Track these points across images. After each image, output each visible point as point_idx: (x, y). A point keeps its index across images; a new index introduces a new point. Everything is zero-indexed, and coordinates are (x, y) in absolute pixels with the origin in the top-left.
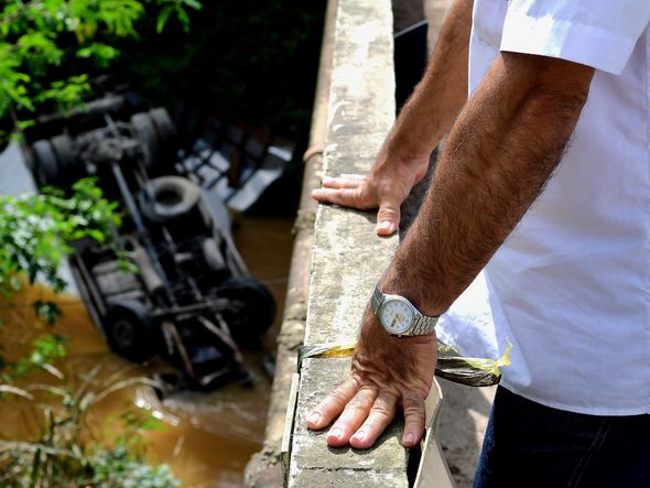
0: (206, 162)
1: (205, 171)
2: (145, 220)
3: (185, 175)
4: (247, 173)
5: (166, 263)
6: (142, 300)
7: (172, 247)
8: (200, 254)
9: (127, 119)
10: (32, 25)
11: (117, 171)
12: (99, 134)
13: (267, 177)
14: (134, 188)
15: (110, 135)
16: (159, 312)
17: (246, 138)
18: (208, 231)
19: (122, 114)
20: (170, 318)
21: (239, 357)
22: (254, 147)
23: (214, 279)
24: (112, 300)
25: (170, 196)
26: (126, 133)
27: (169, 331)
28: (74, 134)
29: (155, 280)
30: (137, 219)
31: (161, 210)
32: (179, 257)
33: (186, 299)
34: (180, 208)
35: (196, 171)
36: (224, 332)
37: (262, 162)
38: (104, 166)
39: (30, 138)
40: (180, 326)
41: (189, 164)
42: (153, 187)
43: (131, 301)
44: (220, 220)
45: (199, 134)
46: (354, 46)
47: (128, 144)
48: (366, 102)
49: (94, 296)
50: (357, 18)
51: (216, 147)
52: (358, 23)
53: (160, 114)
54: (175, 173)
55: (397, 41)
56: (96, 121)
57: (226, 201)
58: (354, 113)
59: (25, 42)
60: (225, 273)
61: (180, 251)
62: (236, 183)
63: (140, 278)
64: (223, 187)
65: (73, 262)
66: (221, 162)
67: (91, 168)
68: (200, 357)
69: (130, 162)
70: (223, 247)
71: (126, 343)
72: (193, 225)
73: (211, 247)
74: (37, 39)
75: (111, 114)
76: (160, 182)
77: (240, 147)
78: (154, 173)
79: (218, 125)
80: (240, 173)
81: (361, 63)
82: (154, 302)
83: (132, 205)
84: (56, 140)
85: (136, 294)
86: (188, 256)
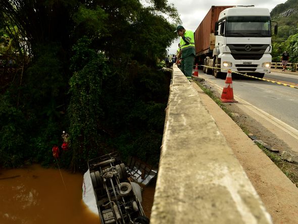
0: (136, 172)
1: (136, 175)
5: (123, 210)
7: (124, 204)
8: (132, 206)
11: (111, 180)
12: (108, 169)
13: (151, 177)
15: (111, 170)
17: (145, 167)
19: (115, 164)
22: (148, 169)
25: (124, 188)
28: (100, 170)
29: (118, 216)
31: (122, 193)
32: (126, 208)
34: (127, 192)
37: (149, 174)
38: (108, 179)
41: (132, 173)
42: (120, 185)
45: (134, 165)
47: (115, 172)
49: (102, 220)
51: (139, 169)
53: (122, 165)
56: (108, 165)
61: (126, 206)
62: (143, 178)
63: (115, 215)
64: (140, 180)
66: (140, 172)
67: (105, 180)
69: (114, 178)
70: (138, 204)
73: (135, 204)
75: (112, 163)
76: (122, 184)
77: (144, 169)
78: (121, 181)
79: (139, 164)
80: (145, 176)
82: (118, 222)
83: (114, 191)
84: (96, 173)
85: (114, 220)
86: (128, 208)
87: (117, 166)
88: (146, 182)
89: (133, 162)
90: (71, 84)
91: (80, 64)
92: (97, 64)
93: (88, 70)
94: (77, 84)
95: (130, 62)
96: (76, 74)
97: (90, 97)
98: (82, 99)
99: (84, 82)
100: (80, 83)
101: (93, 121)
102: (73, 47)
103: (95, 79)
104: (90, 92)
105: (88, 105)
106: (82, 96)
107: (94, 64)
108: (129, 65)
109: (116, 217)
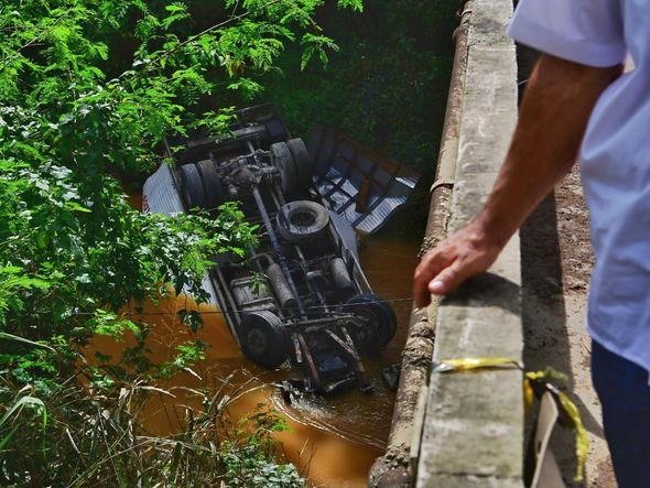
0: (338, 188)
1: (336, 195)
2: (280, 239)
3: (318, 199)
4: (374, 199)
5: (298, 278)
6: (275, 312)
7: (304, 264)
8: (330, 270)
9: (267, 146)
10: (188, 62)
11: (256, 192)
12: (241, 159)
13: (392, 204)
14: (271, 209)
15: (251, 161)
16: (290, 323)
17: (374, 168)
18: (337, 251)
20: (300, 329)
21: (362, 368)
22: (382, 176)
23: (339, 293)
24: (246, 310)
25: (302, 218)
26: (266, 160)
27: (298, 342)
28: (219, 158)
29: (286, 294)
30: (273, 239)
31: (294, 230)
32: (310, 274)
33: (314, 313)
34: (312, 229)
35: (327, 196)
36: (348, 344)
37: (387, 192)
38: (245, 188)
39: (180, 160)
40: (307, 336)
41: (323, 190)
42: (288, 208)
43: (264, 311)
44: (348, 240)
46: (482, 93)
47: (267, 169)
48: (491, 143)
49: (230, 304)
50: (486, 67)
51: (346, 176)
52: (486, 72)
53: (297, 142)
54: (310, 198)
57: (354, 225)
58: (482, 153)
60: (352, 290)
61: (311, 268)
62: (364, 210)
63: (273, 291)
64: (351, 212)
65: (213, 275)
66: (351, 189)
67: (234, 190)
68: (325, 367)
69: (267, 186)
70: (350, 266)
71: (259, 351)
72: (325, 245)
73: (339, 266)
74: (190, 73)
75: (253, 142)
76: (294, 205)
77: (369, 176)
78: (290, 197)
79: (350, 154)
80: (368, 201)
81: (489, 108)
82: (286, 314)
83: (269, 225)
84: (203, 164)
85: (271, 305)
86: (318, 273)
87: (278, 148)
88: (373, 222)
109: (277, 300)
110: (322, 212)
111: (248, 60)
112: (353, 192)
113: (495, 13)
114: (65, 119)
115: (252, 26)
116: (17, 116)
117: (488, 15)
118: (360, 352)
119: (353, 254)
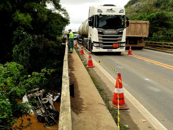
0: (50, 95)
1: (50, 96)
2: (42, 104)
3: (47, 98)
4: (55, 97)
5: (45, 109)
6: (42, 114)
7: (46, 107)
8: (49, 107)
9: (39, 91)
10: (27, 83)
11: (38, 97)
12: (36, 93)
13: (57, 97)
14: (41, 99)
15: (37, 93)
16: (44, 116)
18: (50, 105)
19: (39, 90)
20: (46, 116)
21: (55, 121)
22: (55, 93)
23: (51, 111)
24: (38, 115)
25: (45, 100)
26: (39, 93)
27: (46, 118)
28: (33, 93)
29: (44, 112)
30: (41, 104)
31: (44, 102)
32: (47, 108)
33: (48, 114)
34: (47, 102)
35: (48, 97)
36: (53, 118)
37: (56, 96)
38: (37, 97)
39: (27, 94)
40: (47, 117)
41: (48, 96)
42: (43, 99)
43: (41, 114)
44: (52, 103)
45: (48, 92)
46: (64, 88)
47: (40, 94)
48: (66, 97)
49: (36, 114)
50: (65, 84)
51: (51, 94)
52: (65, 85)
53: (43, 90)
54: (46, 97)
55: (70, 86)
56: (36, 91)
57: (52, 100)
58: (65, 99)
59: (26, 85)
60: (53, 110)
61: (47, 107)
62: (53, 98)
63: (42, 111)
64: (52, 99)
65: (33, 110)
66: (51, 95)
67: (35, 97)
68: (50, 121)
69: (40, 96)
70: (52, 106)
71: (40, 120)
72: (48, 104)
73: (51, 107)
74: (28, 84)
75: (38, 90)
76: (44, 99)
77: (54, 93)
78: (43, 97)
79: (51, 91)
80: (54, 97)
81: (65, 91)
82: (44, 114)
83: (40, 102)
84: (31, 94)
85: (41, 113)
86: (48, 108)
87: (41, 91)
88: (55, 100)
89: (48, 90)
90: (14, 51)
91: (18, 41)
92: (28, 41)
93: (23, 44)
94: (17, 51)
95: (44, 40)
96: (16, 46)
97: (25, 58)
98: (20, 59)
99: (21, 50)
100: (19, 51)
101: (26, 70)
102: (14, 32)
103: (26, 48)
104: (24, 55)
105: (23, 62)
106: (20, 57)
107: (26, 41)
108: (43, 41)
109: (42, 113)
110: (47, 99)
111: (36, 82)
112: (52, 96)
113: (66, 75)
114: (10, 92)
115: (35, 77)
116: (3, 92)
117: (65, 75)
118: (55, 119)
119: (53, 105)
